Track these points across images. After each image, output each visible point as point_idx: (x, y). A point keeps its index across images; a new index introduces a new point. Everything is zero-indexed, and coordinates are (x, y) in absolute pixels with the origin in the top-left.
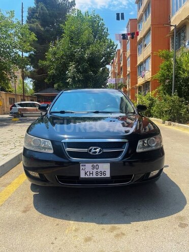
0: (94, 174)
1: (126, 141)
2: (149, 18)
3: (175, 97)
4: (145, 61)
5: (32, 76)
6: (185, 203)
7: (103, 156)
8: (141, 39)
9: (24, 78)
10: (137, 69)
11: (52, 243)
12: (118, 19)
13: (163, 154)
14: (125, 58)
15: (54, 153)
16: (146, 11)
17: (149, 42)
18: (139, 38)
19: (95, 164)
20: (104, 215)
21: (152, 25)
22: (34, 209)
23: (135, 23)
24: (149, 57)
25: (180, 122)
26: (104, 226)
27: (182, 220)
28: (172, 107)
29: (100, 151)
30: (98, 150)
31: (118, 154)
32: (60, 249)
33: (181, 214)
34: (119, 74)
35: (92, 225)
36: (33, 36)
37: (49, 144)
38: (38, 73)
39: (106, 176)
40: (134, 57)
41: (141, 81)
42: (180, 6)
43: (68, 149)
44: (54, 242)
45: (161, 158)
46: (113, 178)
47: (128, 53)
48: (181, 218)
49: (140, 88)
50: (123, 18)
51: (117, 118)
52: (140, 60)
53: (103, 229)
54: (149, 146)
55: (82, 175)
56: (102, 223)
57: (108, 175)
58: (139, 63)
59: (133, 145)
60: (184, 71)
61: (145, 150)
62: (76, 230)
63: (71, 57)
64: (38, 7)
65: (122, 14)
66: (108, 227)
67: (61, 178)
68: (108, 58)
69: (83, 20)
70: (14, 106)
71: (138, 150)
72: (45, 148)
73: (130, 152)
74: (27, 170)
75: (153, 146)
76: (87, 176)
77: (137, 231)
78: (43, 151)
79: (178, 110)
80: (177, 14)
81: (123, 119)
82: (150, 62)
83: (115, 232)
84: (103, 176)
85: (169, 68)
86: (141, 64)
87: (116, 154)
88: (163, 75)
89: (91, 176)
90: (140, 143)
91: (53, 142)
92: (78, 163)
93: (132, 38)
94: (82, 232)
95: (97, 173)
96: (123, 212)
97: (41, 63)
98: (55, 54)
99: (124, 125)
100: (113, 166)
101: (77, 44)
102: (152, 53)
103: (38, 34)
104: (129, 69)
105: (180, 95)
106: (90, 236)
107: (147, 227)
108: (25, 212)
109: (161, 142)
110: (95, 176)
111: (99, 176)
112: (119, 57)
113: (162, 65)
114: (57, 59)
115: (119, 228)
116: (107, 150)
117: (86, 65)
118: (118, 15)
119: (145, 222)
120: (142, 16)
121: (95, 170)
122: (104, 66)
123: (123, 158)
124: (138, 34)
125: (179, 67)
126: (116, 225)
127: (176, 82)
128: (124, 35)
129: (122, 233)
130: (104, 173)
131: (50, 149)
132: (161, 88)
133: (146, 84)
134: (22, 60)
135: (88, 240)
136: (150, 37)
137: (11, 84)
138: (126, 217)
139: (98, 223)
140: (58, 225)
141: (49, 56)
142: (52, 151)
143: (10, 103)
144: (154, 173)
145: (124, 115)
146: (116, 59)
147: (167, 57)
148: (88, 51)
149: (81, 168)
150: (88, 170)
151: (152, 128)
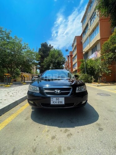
0: (57, 102)
1: (71, 87)
2: (76, 51)
3: (86, 74)
4: (75, 64)
5: (39, 68)
6: (98, 116)
7: (61, 94)
8: (74, 57)
9: (36, 69)
10: (73, 66)
11: (35, 140)
12: (66, 51)
13: (87, 93)
14: (69, 63)
15: (40, 93)
16: (75, 48)
17: (76, 58)
18: (73, 57)
19: (57, 98)
20: (62, 122)
21: (77, 53)
22: (31, 118)
23: (72, 52)
24: (76, 62)
25: (88, 83)
26: (62, 129)
27: (99, 126)
28: (85, 77)
29: (60, 92)
30: (59, 91)
31: (68, 93)
32: (38, 144)
33: (98, 122)
34: (67, 68)
35: (56, 128)
36: (40, 56)
37: (38, 89)
38: (41, 67)
39: (63, 104)
40: (72, 62)
41: (74, 70)
42: (86, 46)
43: (46, 91)
44: (36, 139)
45: (86, 95)
46: (66, 104)
47: (70, 61)
48: (99, 125)
49: (74, 72)
50: (68, 51)
51: (67, 79)
52: (73, 63)
53: (61, 131)
54: (81, 90)
55: (52, 103)
56: (61, 127)
57: (63, 103)
58: (73, 64)
59: (74, 89)
60: (89, 66)
61: (80, 92)
62: (48, 131)
63: (51, 62)
64: (42, 48)
65: (68, 50)
66: (63, 129)
67: (43, 104)
68: (64, 63)
69: (55, 51)
70: (33, 78)
71: (77, 92)
72: (36, 91)
73: (73, 93)
74: (29, 100)
75: (83, 90)
76: (54, 104)
77: (78, 132)
78: (35, 92)
79: (87, 79)
80: (85, 49)
81: (69, 79)
82: (77, 64)
83: (67, 133)
84: (61, 104)
85: (83, 65)
86: (74, 65)
87: (67, 93)
88: (82, 67)
89: (56, 104)
90: (77, 89)
91: (40, 88)
92: (50, 97)
93: (71, 56)
94: (51, 132)
95: (58, 102)
96: (70, 121)
97: (42, 64)
98: (46, 61)
99: (69, 82)
100: (66, 99)
101: (53, 58)
102: (77, 61)
103: (41, 56)
104: (70, 66)
105: (88, 74)
106: (54, 135)
107: (83, 130)
108: (26, 120)
109: (86, 88)
110: (57, 104)
111: (59, 104)
112: (67, 63)
113: (81, 64)
114: (47, 63)
115: (69, 130)
116: (63, 91)
117: (56, 64)
118: (66, 50)
119: (82, 127)
120: (74, 50)
121: (57, 101)
122: (62, 65)
123: (70, 95)
124: (73, 55)
125: (87, 65)
126: (68, 128)
127: (86, 69)
128: (68, 56)
129: (70, 133)
130: (62, 102)
131: (38, 91)
132: (81, 72)
133: (76, 71)
134: (36, 63)
135: (53, 138)
136: (77, 56)
137: (32, 71)
138: (72, 123)
139: (59, 127)
140: (39, 128)
141: (44, 62)
142: (39, 92)
143: (32, 77)
144: (84, 102)
145: (69, 78)
146: (66, 63)
147: (83, 62)
148: (57, 60)
149: (51, 99)
150: (54, 101)
151: (81, 83)
